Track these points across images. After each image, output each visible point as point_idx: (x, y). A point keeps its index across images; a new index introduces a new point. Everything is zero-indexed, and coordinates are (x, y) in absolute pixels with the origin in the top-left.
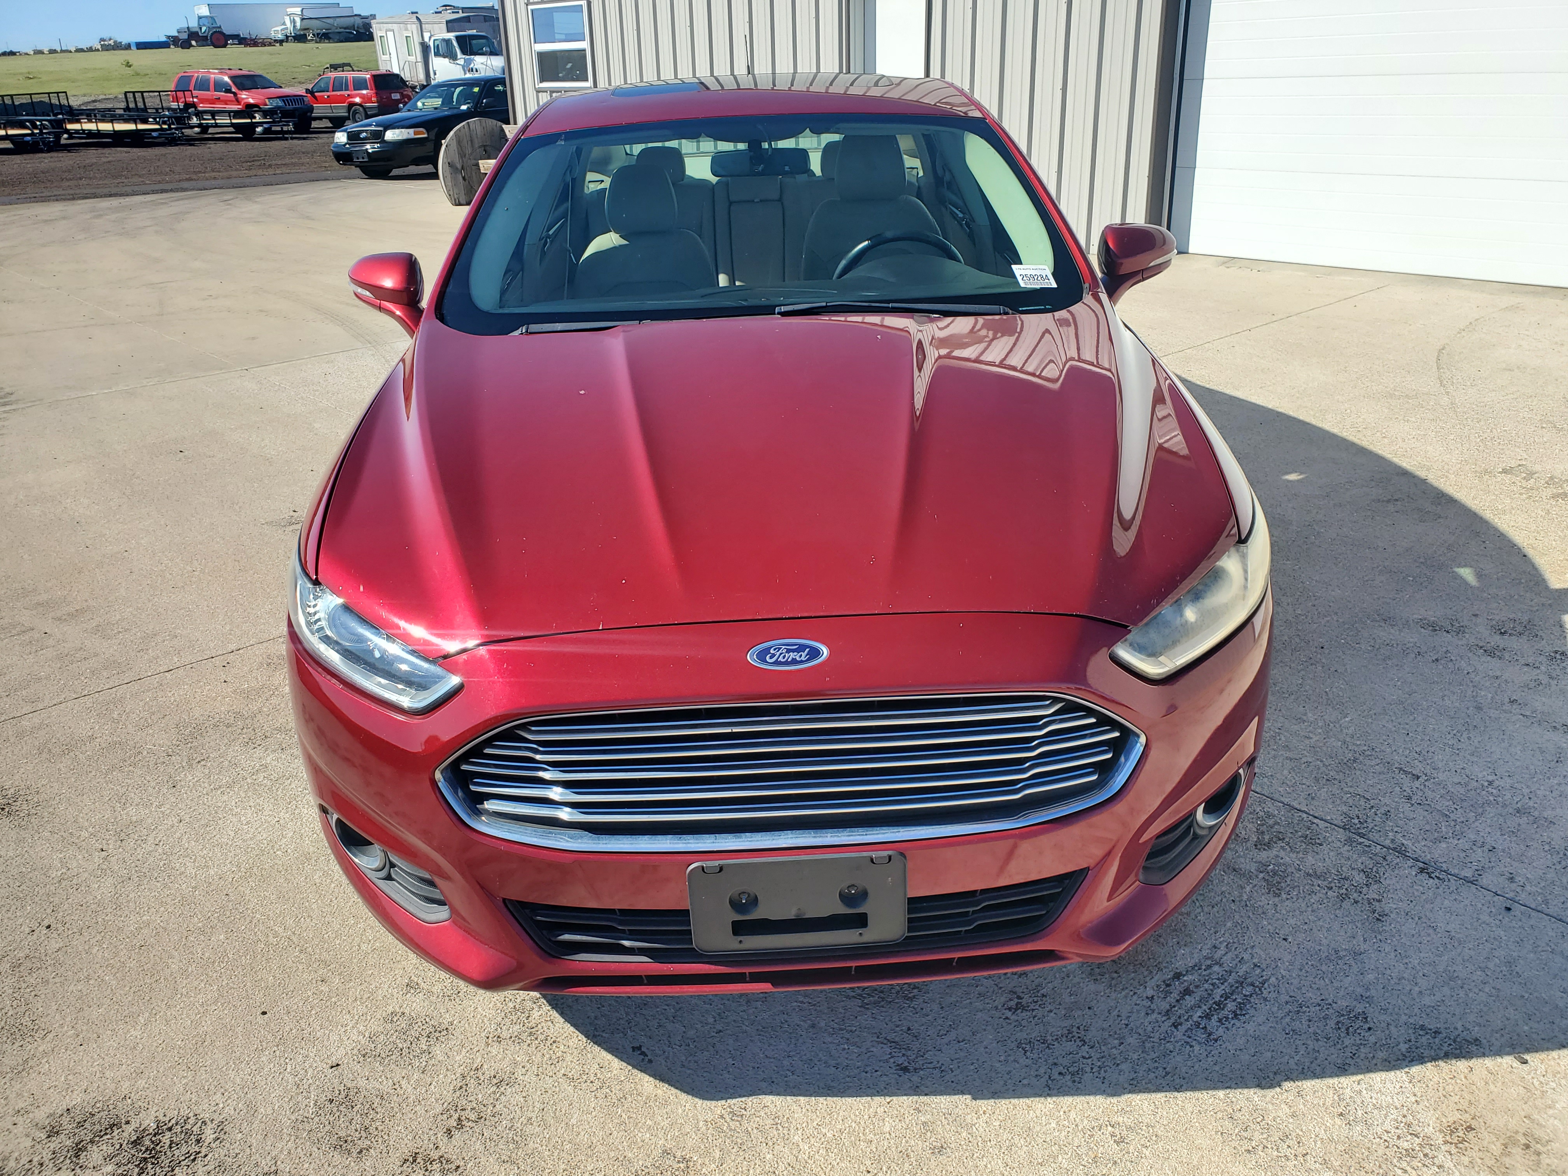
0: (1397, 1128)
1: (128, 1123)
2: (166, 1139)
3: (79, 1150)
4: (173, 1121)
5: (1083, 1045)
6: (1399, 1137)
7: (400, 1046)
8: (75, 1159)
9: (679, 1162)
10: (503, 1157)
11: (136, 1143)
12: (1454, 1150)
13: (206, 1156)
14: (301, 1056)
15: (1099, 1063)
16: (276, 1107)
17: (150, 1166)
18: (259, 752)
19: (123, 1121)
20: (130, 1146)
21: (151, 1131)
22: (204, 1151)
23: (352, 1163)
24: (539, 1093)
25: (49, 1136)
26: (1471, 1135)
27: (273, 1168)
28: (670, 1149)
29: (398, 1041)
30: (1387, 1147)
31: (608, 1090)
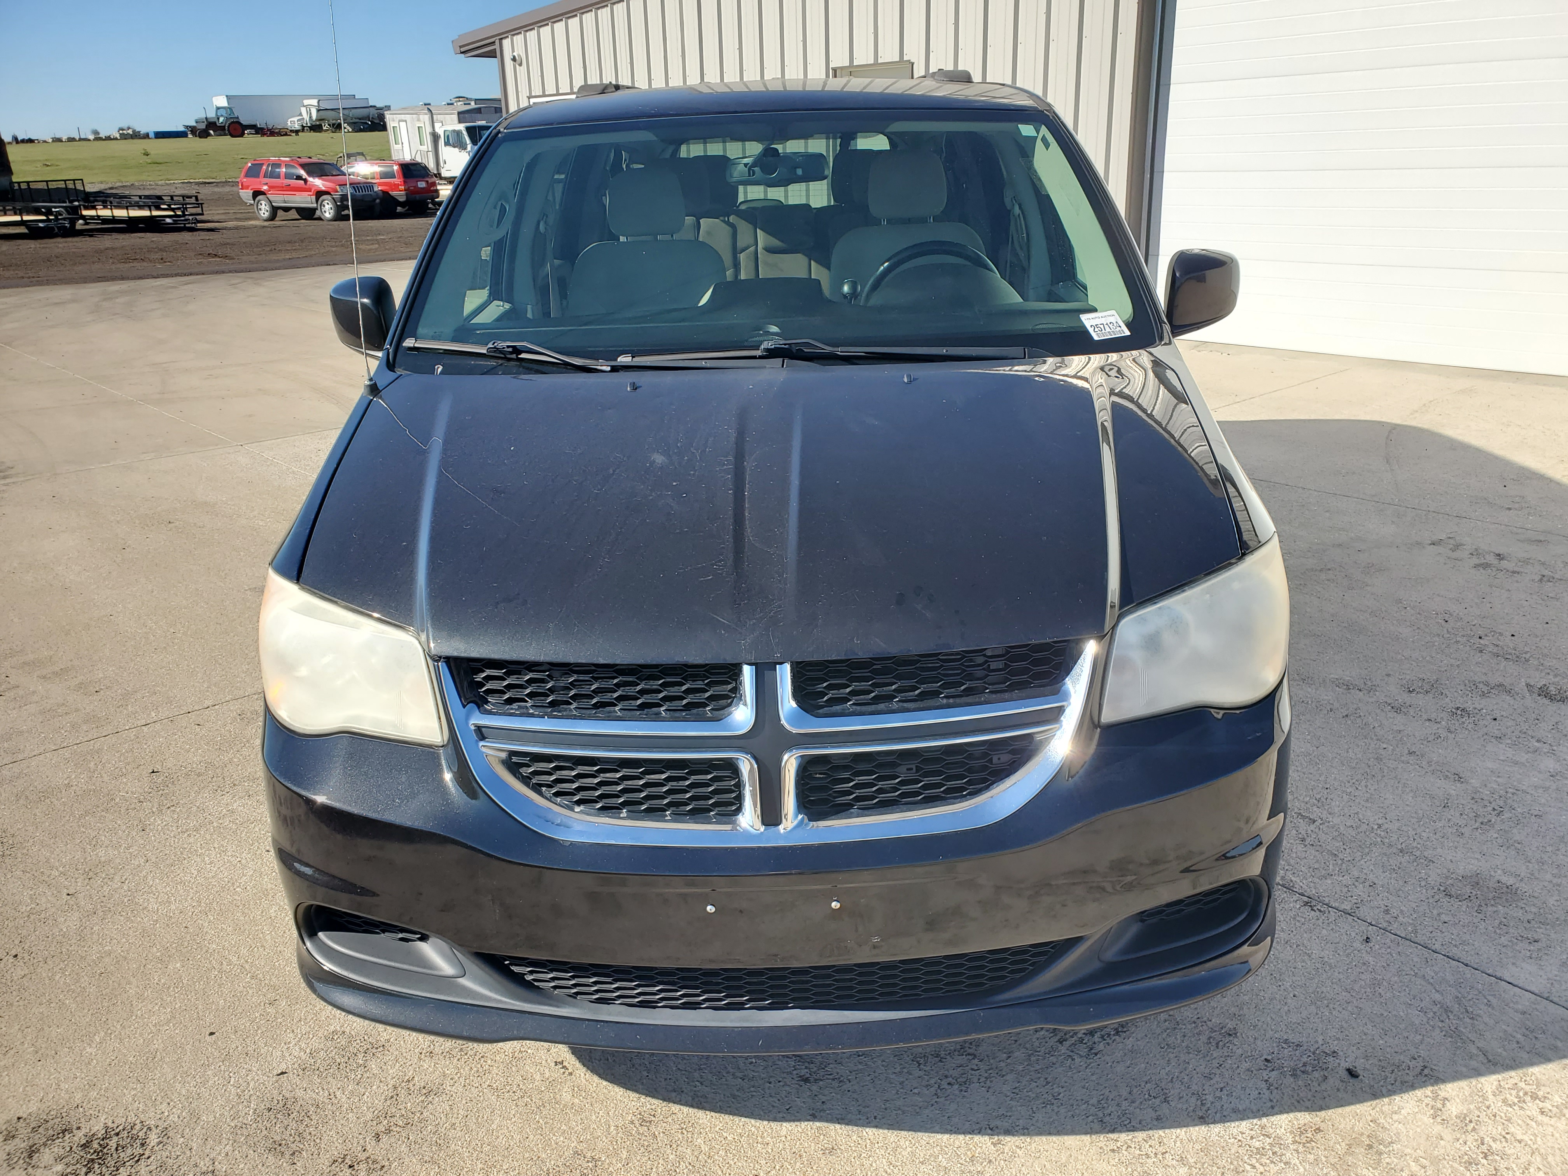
0: (1252, 1130)
1: (79, 1128)
2: (113, 1143)
3: (32, 1152)
4: (121, 1128)
5: (973, 1059)
6: (1252, 1138)
7: (338, 1060)
8: (27, 1160)
9: (588, 1162)
10: (426, 1158)
11: (84, 1146)
12: (1301, 1149)
13: (149, 1157)
14: (244, 1071)
15: (986, 1075)
16: (218, 1115)
17: (96, 1166)
18: (227, 798)
19: (75, 1127)
20: (80, 1149)
21: (100, 1135)
22: (147, 1153)
23: (285, 1164)
24: (464, 1102)
25: (5, 1140)
26: (1319, 1136)
27: (211, 1168)
28: (582, 1150)
29: (337, 1057)
30: (1240, 1146)
31: (528, 1099)
